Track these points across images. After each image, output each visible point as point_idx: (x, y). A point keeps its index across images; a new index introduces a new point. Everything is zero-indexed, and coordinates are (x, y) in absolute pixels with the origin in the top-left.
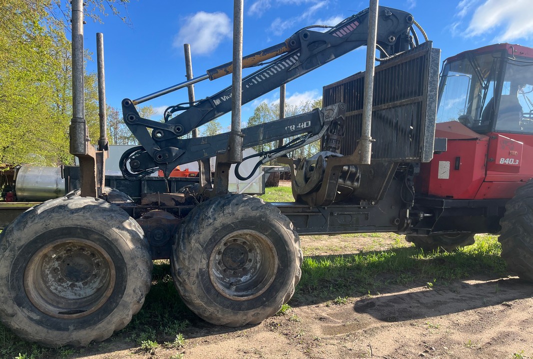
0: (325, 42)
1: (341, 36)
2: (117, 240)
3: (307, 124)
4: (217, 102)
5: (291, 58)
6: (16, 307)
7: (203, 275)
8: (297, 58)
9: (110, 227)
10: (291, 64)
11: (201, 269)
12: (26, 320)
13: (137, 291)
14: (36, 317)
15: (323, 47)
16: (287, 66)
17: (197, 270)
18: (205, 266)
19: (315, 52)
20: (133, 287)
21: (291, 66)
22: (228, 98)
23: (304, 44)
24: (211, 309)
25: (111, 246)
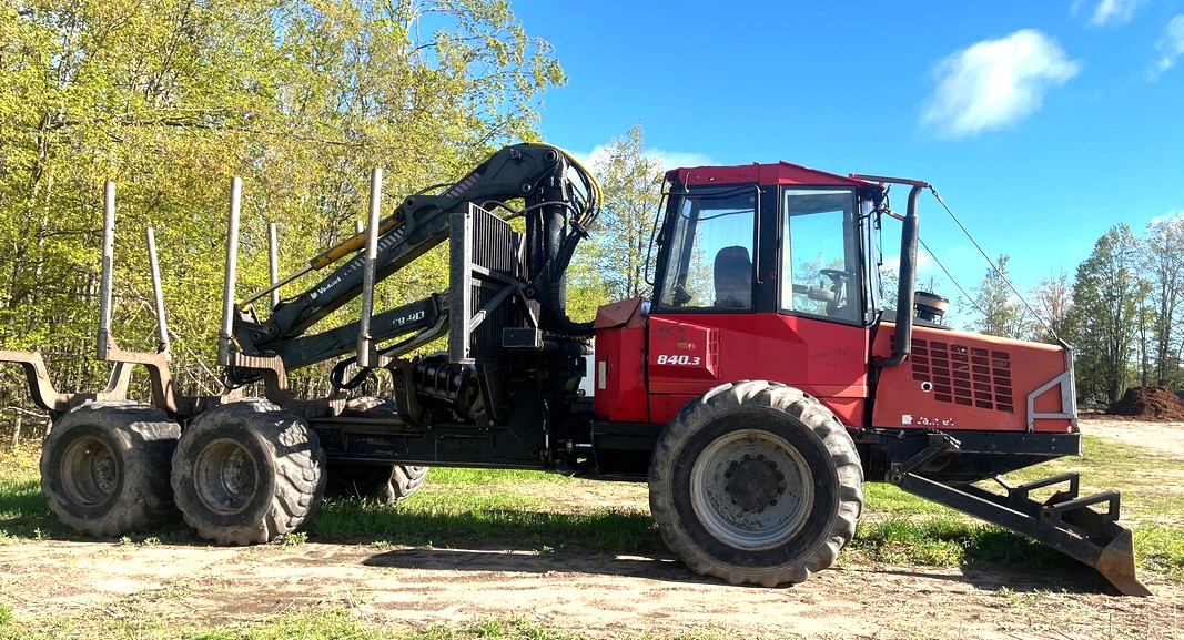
0: (434, 207)
1: (456, 195)
2: (118, 439)
3: (420, 315)
4: (314, 296)
5: (395, 234)
6: (51, 492)
7: (186, 483)
8: (401, 232)
9: (114, 427)
10: (394, 240)
11: (184, 476)
12: (57, 504)
13: (133, 490)
14: (65, 503)
15: (432, 214)
16: (390, 243)
17: (180, 477)
18: (189, 473)
19: (423, 221)
20: (129, 486)
21: (394, 243)
22: (325, 290)
23: (409, 214)
24: (193, 519)
25: (115, 443)
